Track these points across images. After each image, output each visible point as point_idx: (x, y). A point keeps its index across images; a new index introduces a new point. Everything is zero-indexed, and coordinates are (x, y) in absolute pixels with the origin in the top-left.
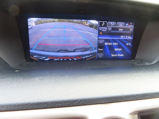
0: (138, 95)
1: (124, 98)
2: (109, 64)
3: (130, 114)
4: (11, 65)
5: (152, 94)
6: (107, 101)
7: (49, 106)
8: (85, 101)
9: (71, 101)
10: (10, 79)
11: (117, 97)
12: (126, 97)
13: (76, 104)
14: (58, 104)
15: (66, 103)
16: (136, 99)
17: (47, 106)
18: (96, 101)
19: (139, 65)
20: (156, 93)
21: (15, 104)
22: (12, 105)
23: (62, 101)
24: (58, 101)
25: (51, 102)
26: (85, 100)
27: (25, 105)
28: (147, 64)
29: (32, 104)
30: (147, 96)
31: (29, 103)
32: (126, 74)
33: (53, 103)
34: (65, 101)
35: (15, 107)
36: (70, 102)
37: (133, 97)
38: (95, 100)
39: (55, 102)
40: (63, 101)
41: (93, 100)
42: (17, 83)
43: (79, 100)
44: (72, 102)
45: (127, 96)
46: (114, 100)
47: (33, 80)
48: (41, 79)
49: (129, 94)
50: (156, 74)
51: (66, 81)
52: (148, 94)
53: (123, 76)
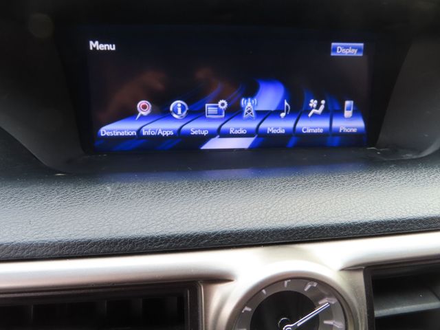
0: (366, 223)
1: (328, 232)
2: (305, 159)
3: (342, 270)
4: (44, 159)
5: (403, 222)
6: (283, 240)
7: (138, 248)
8: (227, 237)
9: (192, 236)
10: (42, 189)
11: (310, 228)
12: (335, 229)
13: (205, 244)
14: (161, 244)
15: (179, 241)
16: (360, 234)
17: (132, 248)
18: (256, 238)
19: (385, 159)
20: (415, 220)
21: (54, 243)
22: (47, 245)
23: (169, 237)
24: (158, 236)
25: (143, 239)
26: (228, 234)
27: (78, 245)
28: (409, 156)
29: (95, 243)
30: (392, 228)
31: (89, 241)
32: (340, 176)
33: (147, 242)
34: (177, 238)
35: (55, 251)
36: (188, 240)
37: (353, 230)
38: (254, 234)
39: (152, 238)
40: (173, 236)
41: (247, 236)
42: (58, 196)
43: (213, 234)
44: (194, 241)
45: (338, 227)
46: (302, 236)
47: (99, 191)
48: (119, 188)
49: (343, 222)
50: (422, 174)
51: (182, 193)
52: (392, 222)
53: (332, 179)
